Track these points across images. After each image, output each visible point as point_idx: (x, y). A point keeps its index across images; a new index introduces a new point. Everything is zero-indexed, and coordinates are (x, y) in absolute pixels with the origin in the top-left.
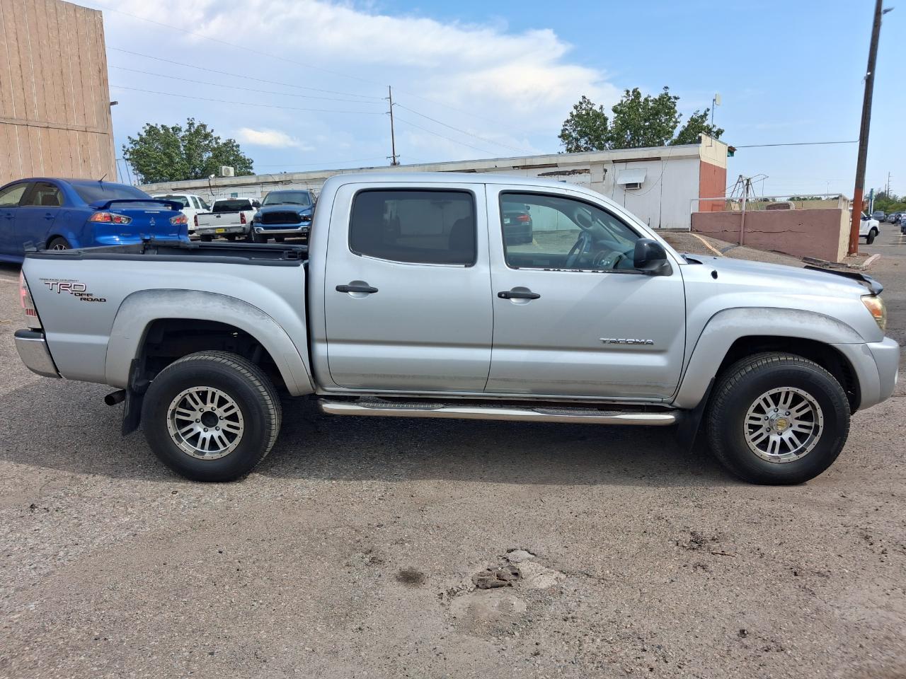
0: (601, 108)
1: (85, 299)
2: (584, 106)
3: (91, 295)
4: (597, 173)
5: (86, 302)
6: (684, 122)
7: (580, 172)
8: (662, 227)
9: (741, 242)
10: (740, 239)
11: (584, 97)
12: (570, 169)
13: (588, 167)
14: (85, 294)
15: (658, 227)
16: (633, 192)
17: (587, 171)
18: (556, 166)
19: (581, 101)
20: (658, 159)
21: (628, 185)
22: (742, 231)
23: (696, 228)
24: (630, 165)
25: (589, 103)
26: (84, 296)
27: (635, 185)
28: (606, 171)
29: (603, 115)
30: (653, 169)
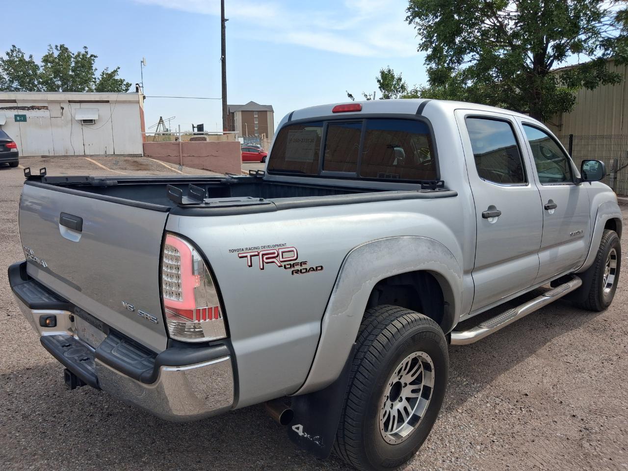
0: (31, 57)
1: (297, 272)
2: (14, 54)
3: (305, 263)
4: (55, 110)
5: (300, 275)
6: (98, 75)
7: (39, 108)
8: (115, 154)
9: (182, 164)
10: (180, 161)
11: (14, 46)
12: (29, 105)
13: (46, 105)
14: (297, 264)
15: (113, 153)
16: (89, 126)
17: (46, 108)
18: (14, 101)
19: (12, 49)
20: (108, 102)
21: (85, 121)
22: (181, 156)
23: (147, 153)
24: (84, 105)
25: (19, 51)
26: (296, 267)
27: (91, 121)
28: (63, 108)
29: (34, 62)
30: (104, 109)
